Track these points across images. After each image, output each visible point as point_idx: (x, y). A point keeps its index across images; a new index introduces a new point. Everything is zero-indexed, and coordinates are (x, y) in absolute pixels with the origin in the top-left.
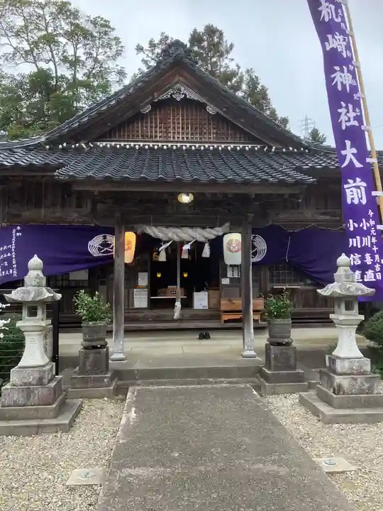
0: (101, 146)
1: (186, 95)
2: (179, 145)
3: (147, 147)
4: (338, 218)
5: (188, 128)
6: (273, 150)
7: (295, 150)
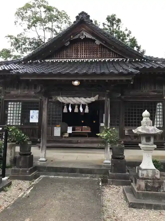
0: (47, 61)
1: (86, 36)
2: (82, 60)
3: (67, 61)
4: (161, 94)
5: (87, 52)
6: (128, 61)
7: (139, 60)
